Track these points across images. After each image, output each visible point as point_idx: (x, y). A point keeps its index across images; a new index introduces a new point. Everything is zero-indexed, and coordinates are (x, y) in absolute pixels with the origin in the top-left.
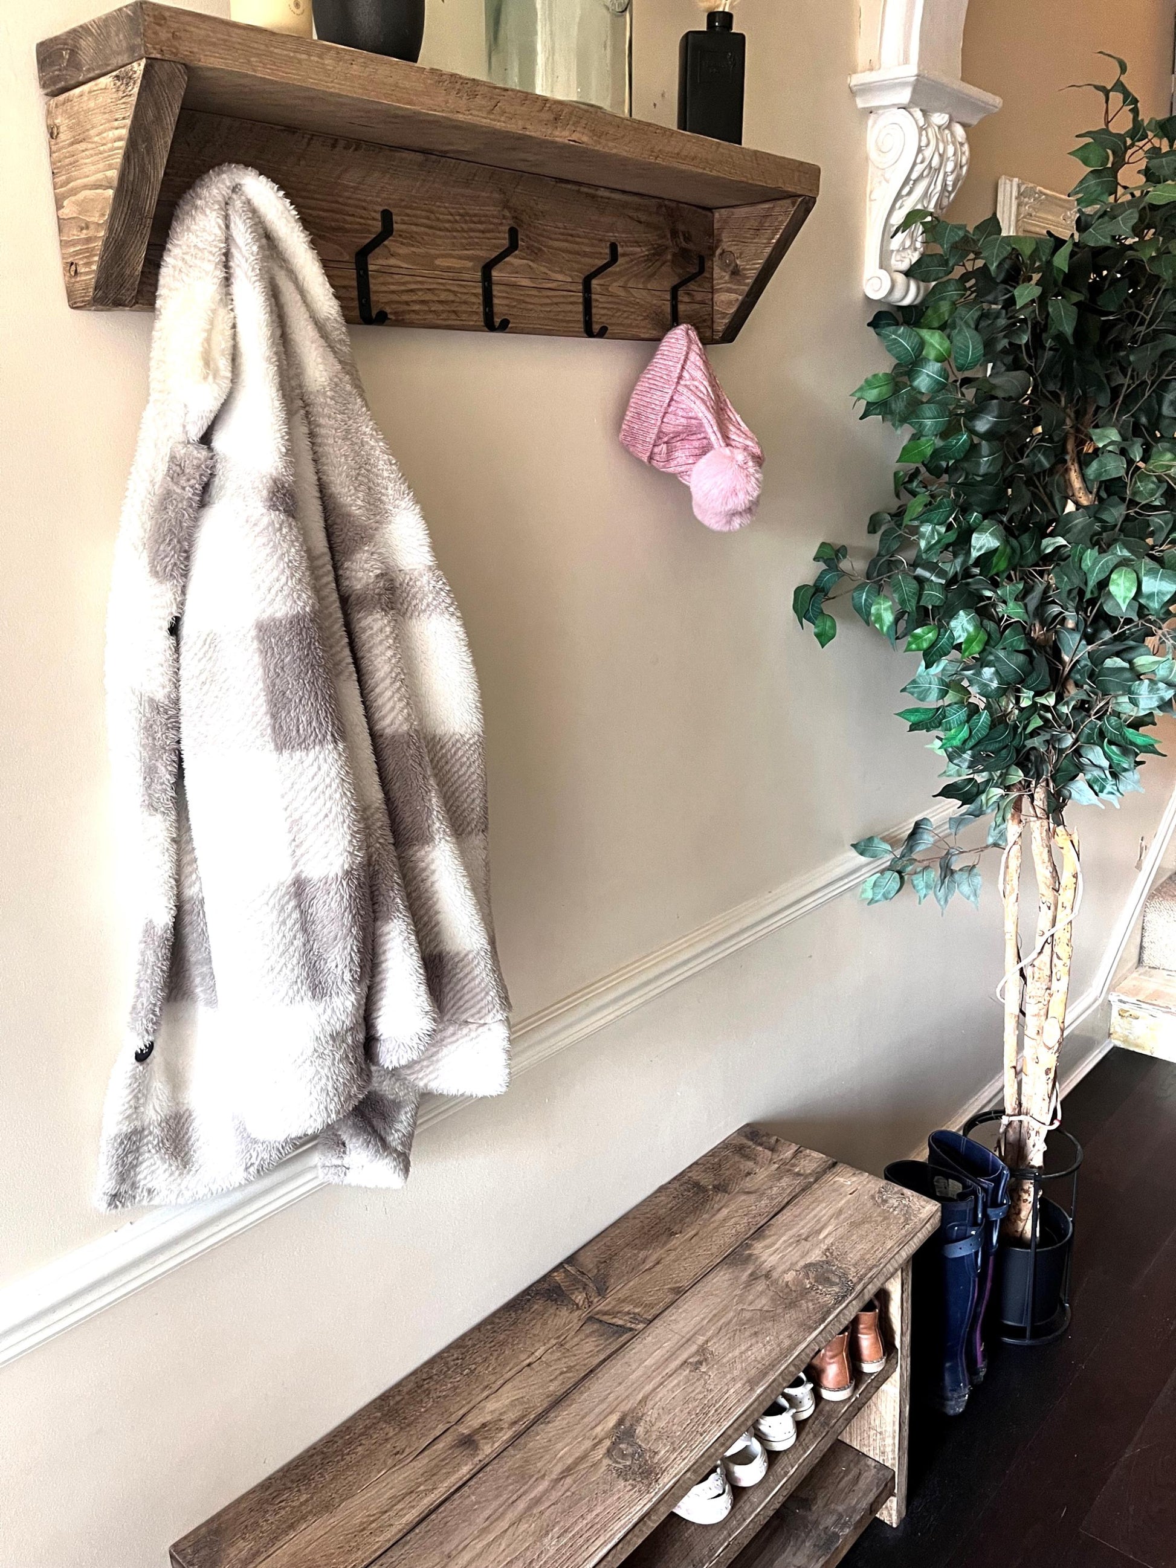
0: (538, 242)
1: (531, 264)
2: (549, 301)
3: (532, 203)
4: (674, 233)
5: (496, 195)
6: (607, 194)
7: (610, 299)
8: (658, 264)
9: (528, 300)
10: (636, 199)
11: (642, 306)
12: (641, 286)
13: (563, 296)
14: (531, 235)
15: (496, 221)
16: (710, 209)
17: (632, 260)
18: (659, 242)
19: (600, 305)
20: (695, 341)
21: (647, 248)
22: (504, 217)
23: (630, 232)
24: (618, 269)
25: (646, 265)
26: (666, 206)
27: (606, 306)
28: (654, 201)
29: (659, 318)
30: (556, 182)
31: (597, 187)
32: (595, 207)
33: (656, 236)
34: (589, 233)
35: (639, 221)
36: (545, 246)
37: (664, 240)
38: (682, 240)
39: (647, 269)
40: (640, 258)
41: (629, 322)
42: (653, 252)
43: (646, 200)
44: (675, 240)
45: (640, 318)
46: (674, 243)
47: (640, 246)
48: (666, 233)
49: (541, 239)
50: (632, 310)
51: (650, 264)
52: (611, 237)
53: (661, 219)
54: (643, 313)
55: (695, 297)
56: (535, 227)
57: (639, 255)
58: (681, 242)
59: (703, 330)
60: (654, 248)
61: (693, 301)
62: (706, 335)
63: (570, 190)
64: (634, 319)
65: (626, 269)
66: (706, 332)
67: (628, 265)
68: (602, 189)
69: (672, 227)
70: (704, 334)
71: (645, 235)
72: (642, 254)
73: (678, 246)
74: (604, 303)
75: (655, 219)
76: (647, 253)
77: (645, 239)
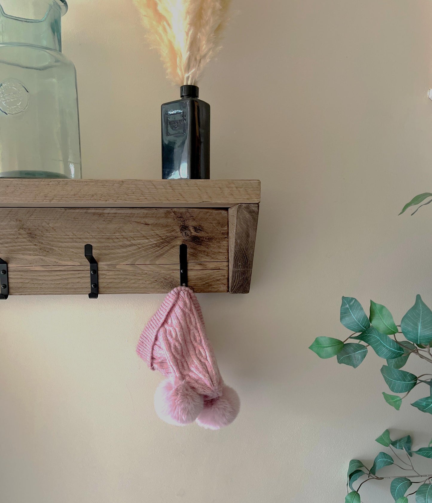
0: (49, 244)
1: (42, 257)
2: (59, 278)
3: (44, 224)
4: (184, 228)
5: (13, 223)
6: (114, 211)
7: (117, 273)
8: (167, 248)
9: (40, 278)
10: (145, 211)
11: (150, 275)
12: (148, 263)
13: (71, 274)
14: (43, 242)
15: (12, 237)
16: (226, 209)
17: (139, 248)
18: (168, 234)
19: (107, 277)
20: (184, 300)
21: (156, 239)
22: (20, 234)
23: (138, 231)
24: (125, 254)
25: (154, 249)
26: (174, 212)
27: (114, 277)
28: (162, 210)
29: (168, 281)
30: (65, 210)
31: (104, 208)
32: (102, 220)
33: (165, 231)
34: (96, 235)
35: (146, 224)
36: (56, 247)
37: (173, 233)
38: (192, 231)
39: (155, 252)
40: (148, 246)
41: (136, 285)
42: (161, 241)
43: (154, 211)
44: (185, 232)
45: (148, 282)
46: (184, 234)
47: (148, 239)
48: (175, 229)
49: (52, 243)
50: (140, 278)
51: (158, 249)
52: (119, 235)
53: (170, 220)
54: (151, 279)
55: (207, 266)
56: (47, 237)
57: (147, 244)
58: (191, 233)
59: (217, 286)
60: (162, 239)
61: (206, 268)
62: (220, 289)
63: (78, 212)
64: (142, 283)
65: (133, 254)
66: (220, 287)
67: (136, 251)
68: (109, 209)
69: (182, 224)
70: (218, 289)
71: (153, 232)
72: (151, 243)
73: (188, 235)
74: (111, 275)
75: (163, 221)
76: (155, 242)
77: (153, 234)
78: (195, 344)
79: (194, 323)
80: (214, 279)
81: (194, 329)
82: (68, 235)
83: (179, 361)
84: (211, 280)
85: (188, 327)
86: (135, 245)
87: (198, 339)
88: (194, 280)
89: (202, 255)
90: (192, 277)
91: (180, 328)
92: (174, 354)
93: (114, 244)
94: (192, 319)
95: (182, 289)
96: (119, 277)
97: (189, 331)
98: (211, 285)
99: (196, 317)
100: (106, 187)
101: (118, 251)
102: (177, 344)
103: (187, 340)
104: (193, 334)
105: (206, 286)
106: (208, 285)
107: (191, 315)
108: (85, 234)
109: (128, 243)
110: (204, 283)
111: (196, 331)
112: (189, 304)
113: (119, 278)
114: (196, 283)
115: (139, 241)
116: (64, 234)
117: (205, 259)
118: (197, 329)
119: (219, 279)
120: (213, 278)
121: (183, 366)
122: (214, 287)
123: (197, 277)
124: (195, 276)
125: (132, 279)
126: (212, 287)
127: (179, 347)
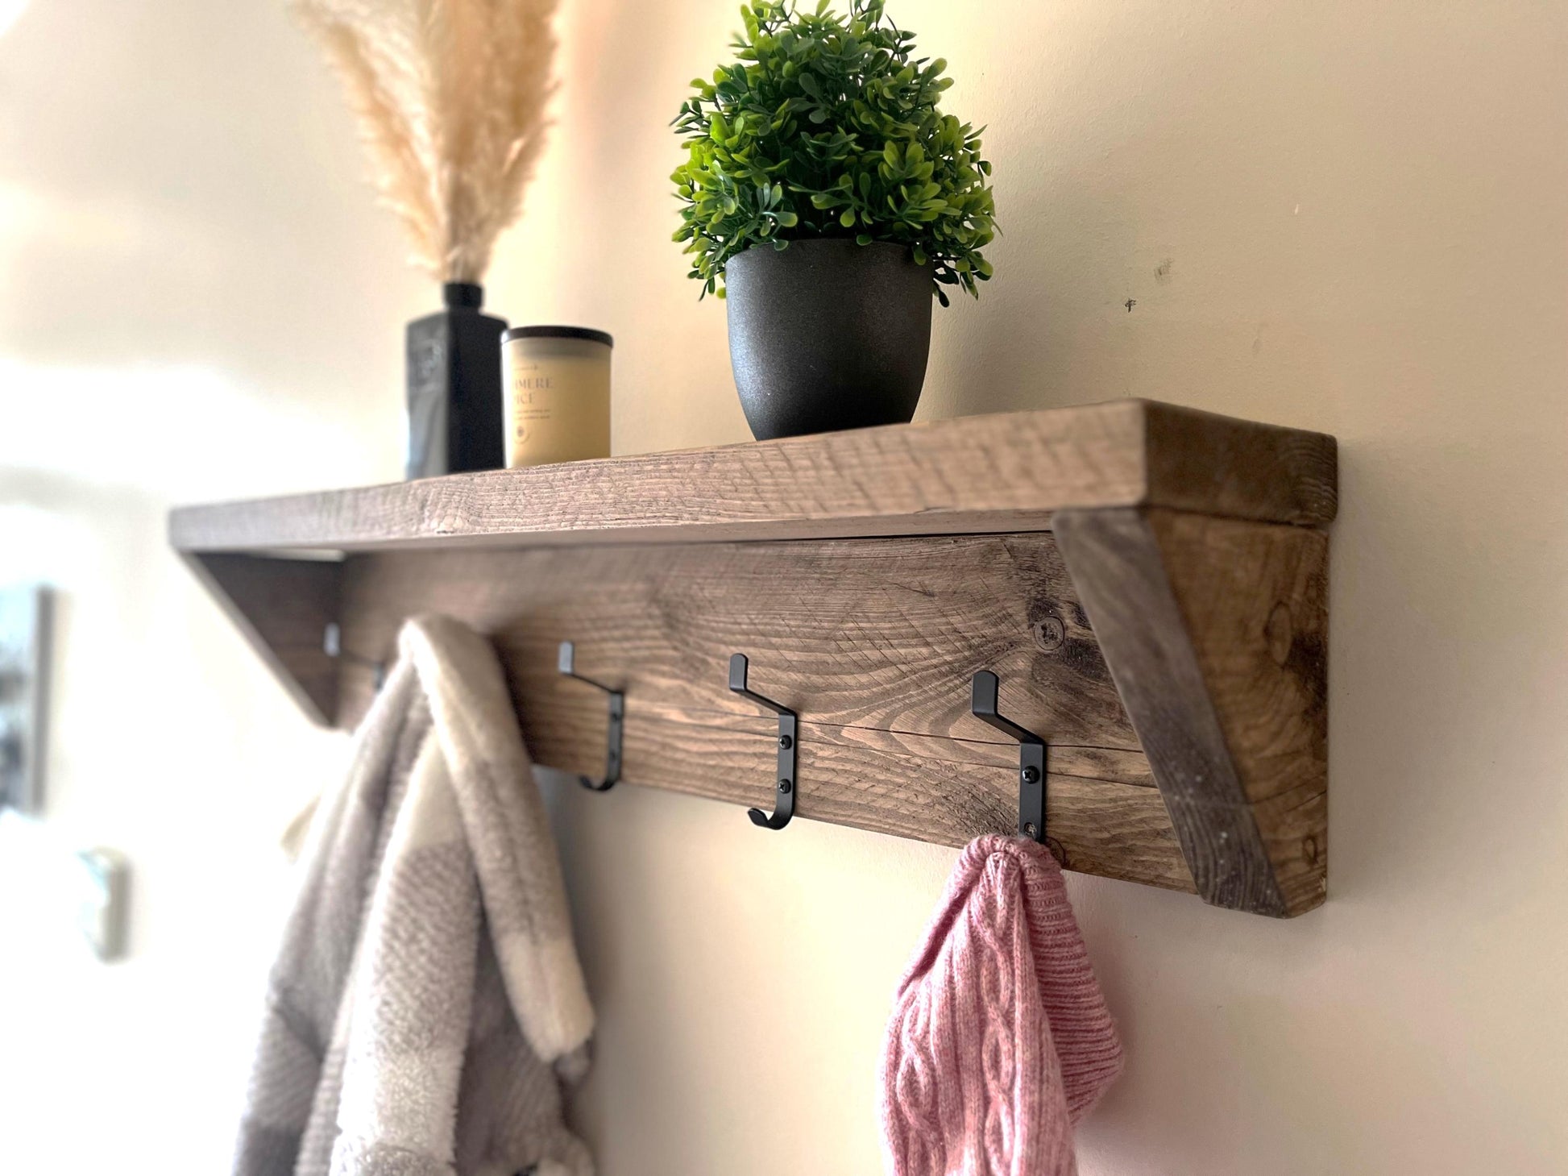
0: (700, 648)
1: (688, 686)
3: (695, 589)
4: (1042, 608)
5: (640, 586)
6: (843, 549)
7: (843, 754)
10: (924, 548)
11: (928, 774)
12: (925, 729)
13: (739, 741)
14: (690, 639)
15: (636, 623)
17: (904, 675)
18: (989, 631)
19: (818, 764)
20: (990, 891)
21: (950, 647)
22: (650, 617)
23: (902, 617)
24: (865, 693)
25: (945, 684)
26: (1011, 550)
27: (834, 766)
28: (972, 545)
29: (982, 807)
30: (737, 548)
31: (820, 542)
32: (813, 578)
33: (978, 619)
34: (798, 626)
35: (925, 593)
36: (715, 656)
37: (1003, 627)
38: (1068, 622)
39: (948, 692)
40: (926, 668)
41: (889, 805)
42: (967, 654)
43: (949, 546)
44: (1041, 623)
45: (921, 800)
46: (1039, 632)
47: (927, 644)
48: (1009, 610)
49: (708, 645)
50: (900, 780)
51: (957, 682)
52: (851, 629)
53: (995, 580)
54: (934, 792)
55: (1121, 767)
56: (699, 627)
57: (925, 663)
58: (1065, 628)
59: (1155, 859)
60: (970, 647)
61: (1111, 776)
62: (1169, 875)
63: (764, 556)
64: (906, 801)
65: (886, 693)
66: (1169, 867)
67: (892, 685)
68: (833, 543)
69: (1033, 593)
70: (1160, 871)
71: (944, 620)
72: (935, 661)
73: (1053, 637)
74: (827, 759)
75: (974, 583)
76: (948, 658)
77: (943, 628)
78: (992, 1086)
79: (1004, 995)
80: (1144, 825)
81: (1000, 1020)
82: (740, 624)
83: (912, 1135)
84: (1134, 830)
85: (979, 1008)
86: (893, 664)
87: (1006, 1065)
88: (1068, 819)
89: (1100, 720)
90: (1064, 805)
91: (946, 1004)
92: (900, 1098)
93: (838, 658)
94: (1003, 978)
95: (998, 847)
96: (848, 767)
97: (983, 1024)
98: (1130, 850)
99: (1017, 972)
100: (676, 474)
101: (848, 679)
102: (919, 1065)
103: (964, 1056)
104: (993, 1041)
105: (1114, 850)
106: (1119, 845)
107: (1000, 959)
108: (775, 621)
109: (874, 655)
110: (1106, 835)
111: (1003, 1033)
112: (1004, 912)
113: (846, 771)
114: (1074, 832)
115: (902, 651)
116: (732, 620)
117: (1111, 739)
118: (1009, 1023)
119: (1164, 831)
120: (1142, 821)
121: (924, 1158)
122: (1143, 861)
123: (1079, 806)
124: (1073, 800)
125: (879, 781)
126: (1135, 858)
127: (923, 1080)
